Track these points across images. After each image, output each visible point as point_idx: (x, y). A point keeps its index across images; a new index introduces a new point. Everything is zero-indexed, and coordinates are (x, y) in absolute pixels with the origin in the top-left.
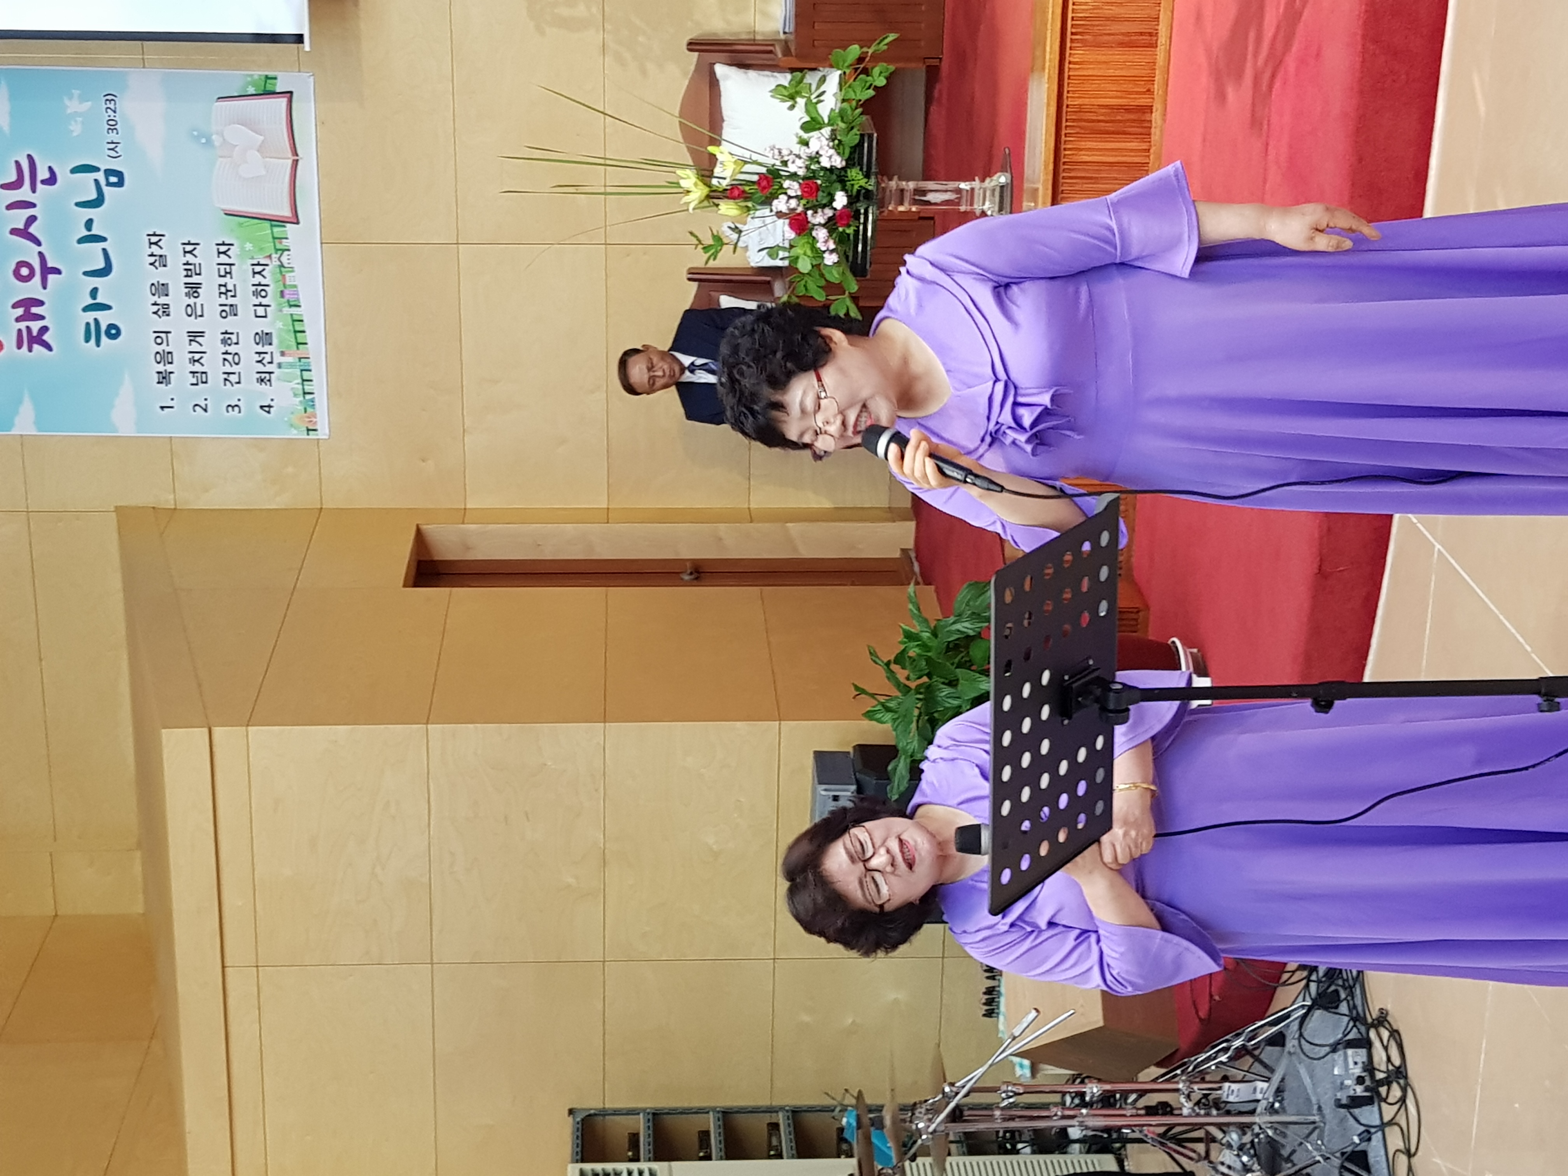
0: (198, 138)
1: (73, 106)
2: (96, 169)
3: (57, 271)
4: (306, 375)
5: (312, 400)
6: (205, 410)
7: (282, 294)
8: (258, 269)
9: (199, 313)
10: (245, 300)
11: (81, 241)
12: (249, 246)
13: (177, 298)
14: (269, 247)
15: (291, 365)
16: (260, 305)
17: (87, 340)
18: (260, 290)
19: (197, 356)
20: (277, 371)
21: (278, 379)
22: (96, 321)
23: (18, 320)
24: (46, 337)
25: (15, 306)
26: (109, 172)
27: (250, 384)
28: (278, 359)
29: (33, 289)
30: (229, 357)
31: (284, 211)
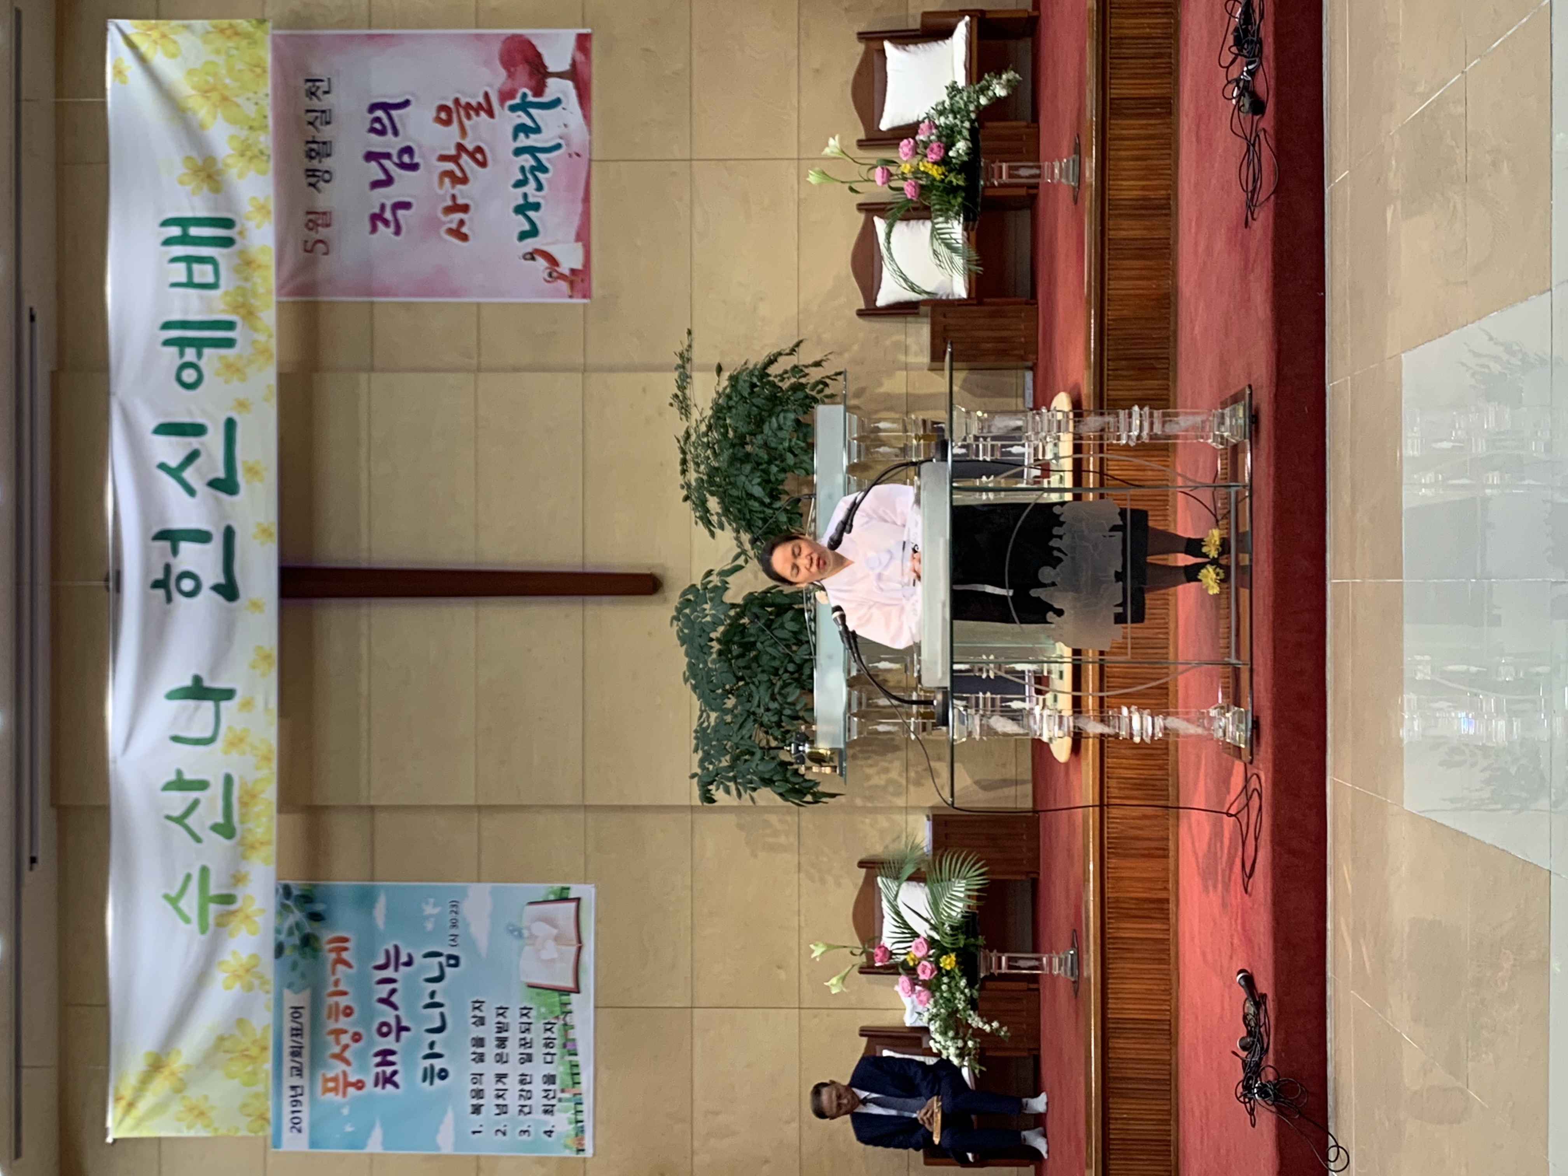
0: (512, 932)
1: (429, 909)
2: (440, 955)
3: (407, 1029)
4: (579, 1108)
5: (582, 1127)
6: (504, 1134)
7: (565, 1046)
8: (549, 1027)
9: (504, 1059)
10: (538, 1050)
11: (425, 1007)
12: (543, 1010)
13: (490, 1049)
14: (557, 1010)
15: (568, 1100)
16: (548, 1054)
17: (424, 1080)
18: (549, 1043)
19: (501, 1093)
20: (559, 1106)
21: (558, 1110)
22: (432, 1067)
23: (378, 1065)
24: (396, 1078)
25: (377, 1054)
26: (450, 957)
27: (538, 1115)
28: (559, 1095)
29: (389, 1043)
30: (524, 1093)
31: (570, 984)
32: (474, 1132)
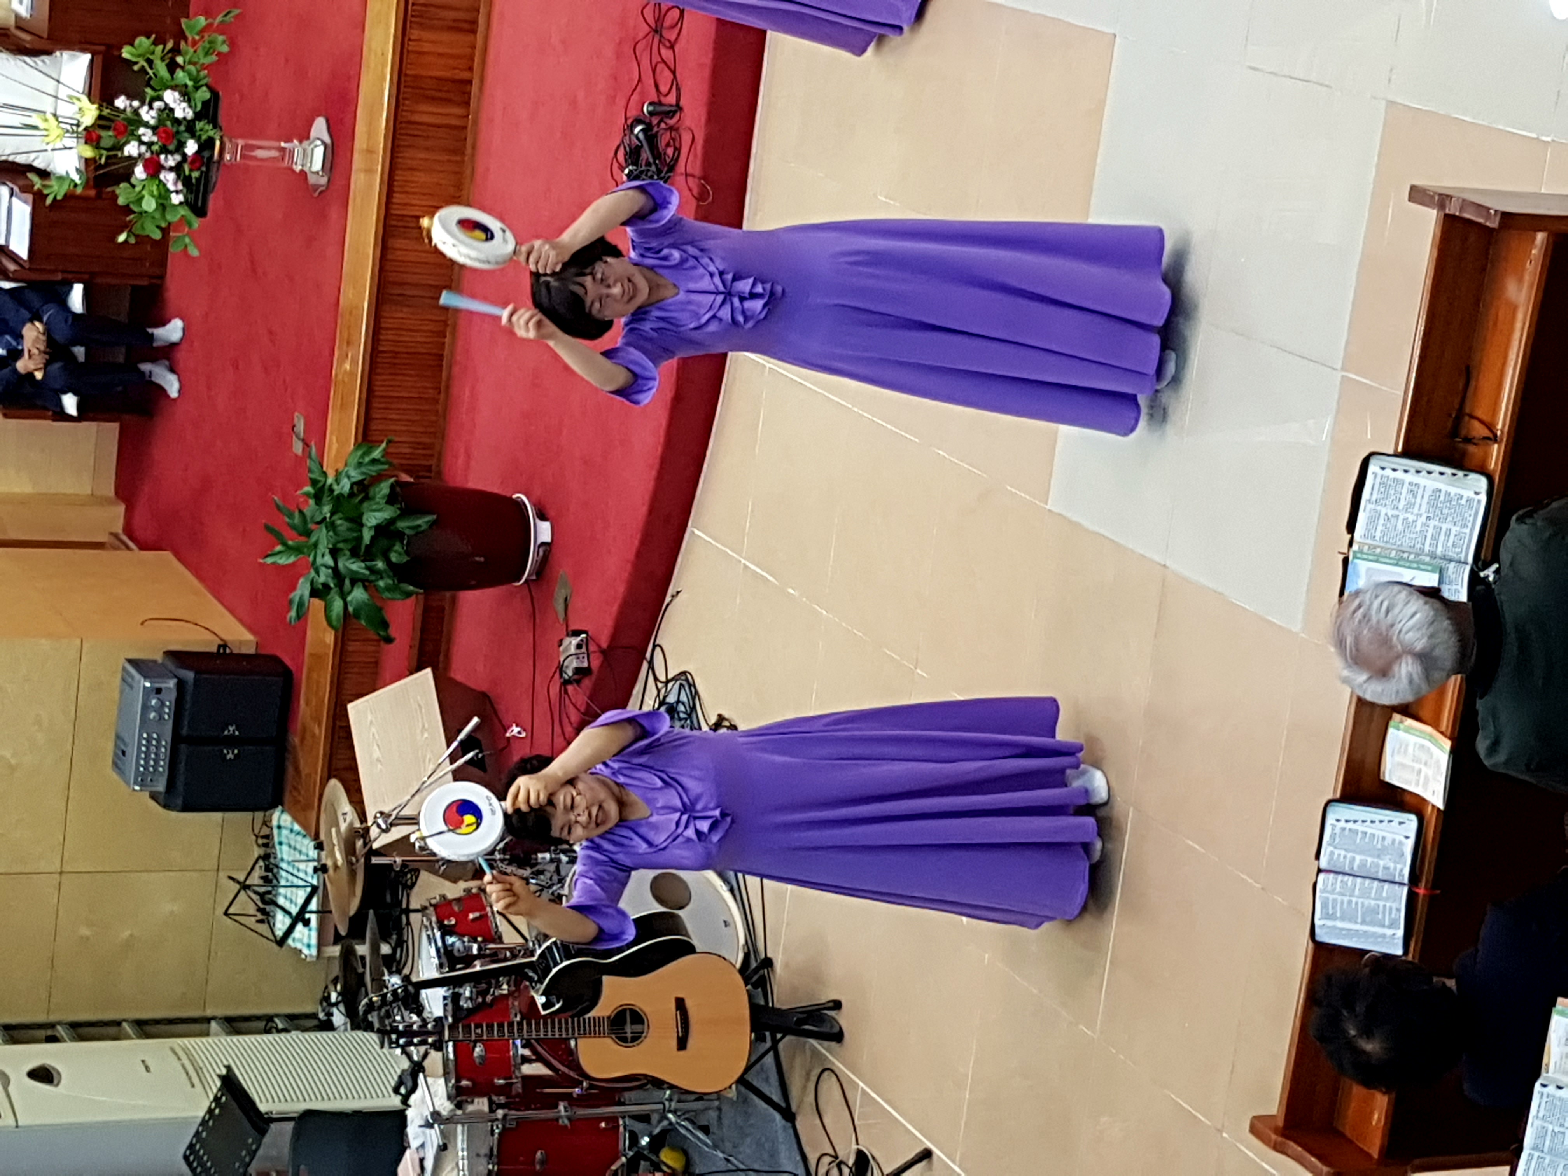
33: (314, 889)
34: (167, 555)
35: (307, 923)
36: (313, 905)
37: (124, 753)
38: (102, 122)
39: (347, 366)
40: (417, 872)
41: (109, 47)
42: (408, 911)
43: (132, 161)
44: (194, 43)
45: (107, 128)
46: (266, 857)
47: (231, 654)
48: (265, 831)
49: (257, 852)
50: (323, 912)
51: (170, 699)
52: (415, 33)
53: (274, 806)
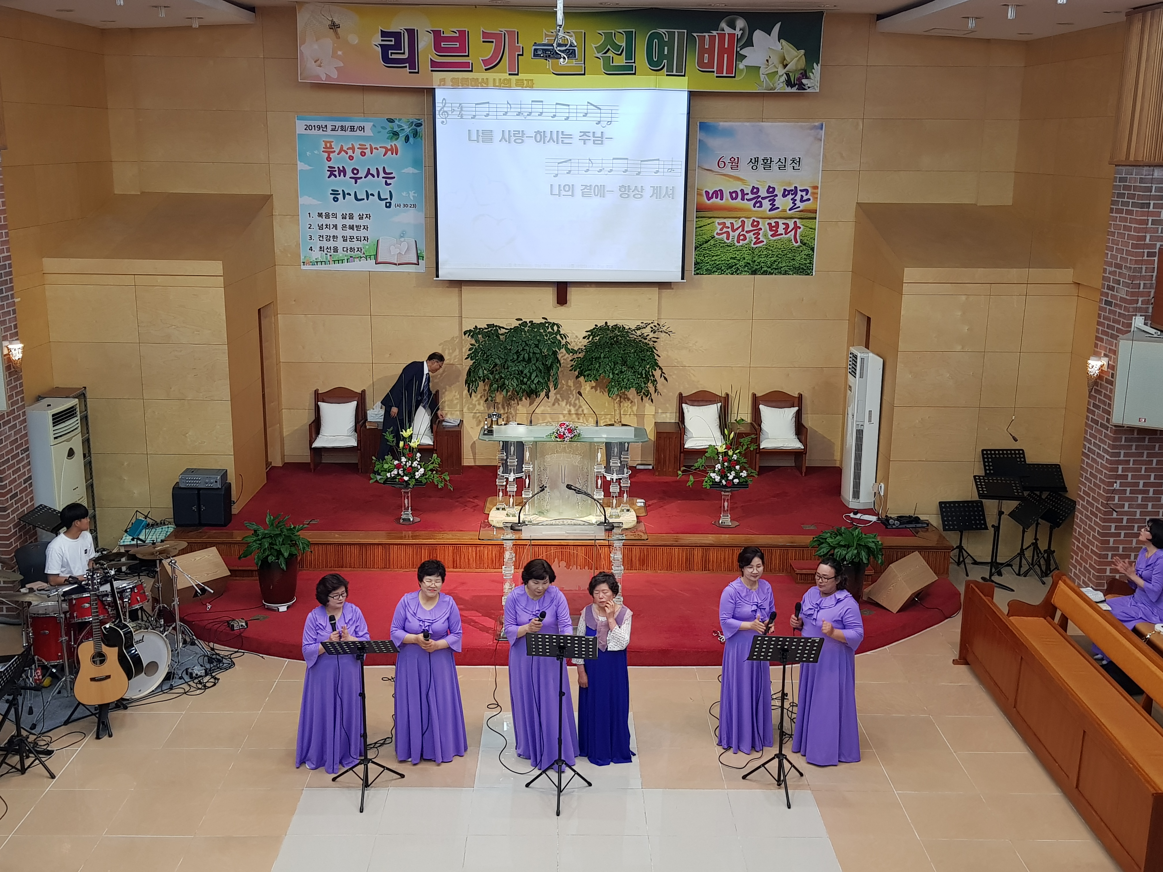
0: (402, 233)
1: (412, 194)
2: (391, 200)
3: (356, 183)
4: (323, 263)
5: (315, 265)
6: (309, 228)
7: (351, 257)
8: (360, 249)
9: (344, 229)
10: (348, 244)
11: (366, 191)
12: (367, 247)
13: (348, 222)
14: (367, 254)
15: (327, 258)
16: (347, 249)
17: (332, 190)
18: (352, 249)
19: (328, 227)
20: (324, 254)
21: (322, 253)
22: (339, 194)
23: (338, 167)
24: (333, 176)
25: (343, 167)
26: (390, 203)
27: (319, 244)
28: (329, 254)
29: (349, 174)
30: (328, 238)
31: (379, 260)
32: (309, 214)
33: (144, 542)
34: (266, 482)
35: (133, 540)
36: (139, 542)
37: (193, 472)
38: (411, 449)
39: (337, 536)
40: (154, 577)
41: (436, 450)
42: (139, 575)
43: (399, 460)
44: (441, 477)
45: (410, 451)
46: (157, 524)
47: (231, 506)
48: (166, 523)
49: (159, 521)
50: (137, 545)
51: (214, 486)
52: (451, 548)
53: (176, 525)
